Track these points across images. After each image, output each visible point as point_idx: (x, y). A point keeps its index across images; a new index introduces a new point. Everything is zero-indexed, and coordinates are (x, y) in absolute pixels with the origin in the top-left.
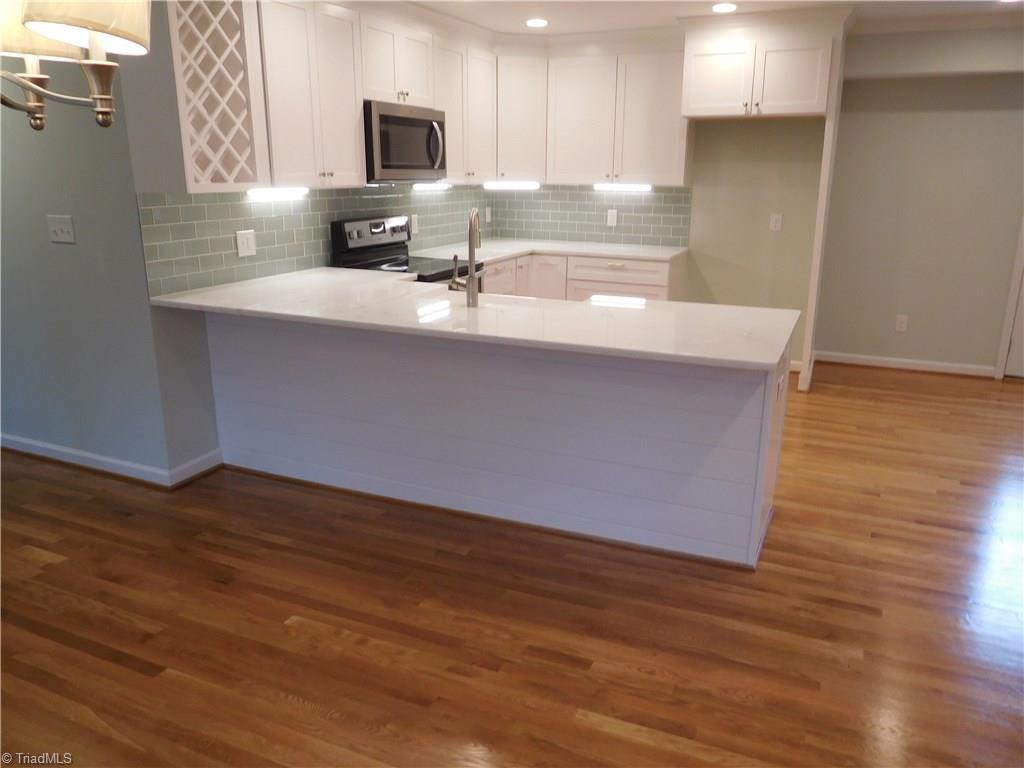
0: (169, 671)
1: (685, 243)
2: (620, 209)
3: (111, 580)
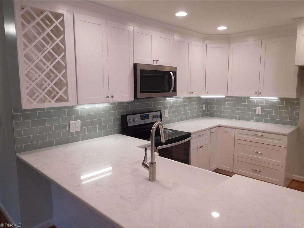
2: (262, 107)
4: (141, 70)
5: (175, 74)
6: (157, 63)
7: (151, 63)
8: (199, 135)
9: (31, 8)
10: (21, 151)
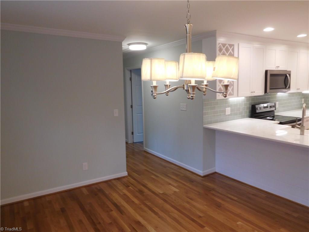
0: (206, 228)
3: (190, 199)
4: (271, 74)
5: (290, 75)
6: (278, 68)
7: (274, 69)
8: (307, 120)
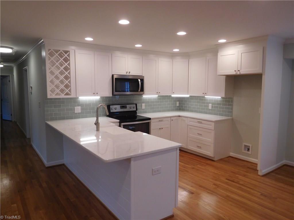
1: (232, 116)
2: (212, 104)
4: (115, 78)
6: (129, 74)
7: (124, 74)
8: (160, 120)
9: (53, 50)
10: (48, 120)
